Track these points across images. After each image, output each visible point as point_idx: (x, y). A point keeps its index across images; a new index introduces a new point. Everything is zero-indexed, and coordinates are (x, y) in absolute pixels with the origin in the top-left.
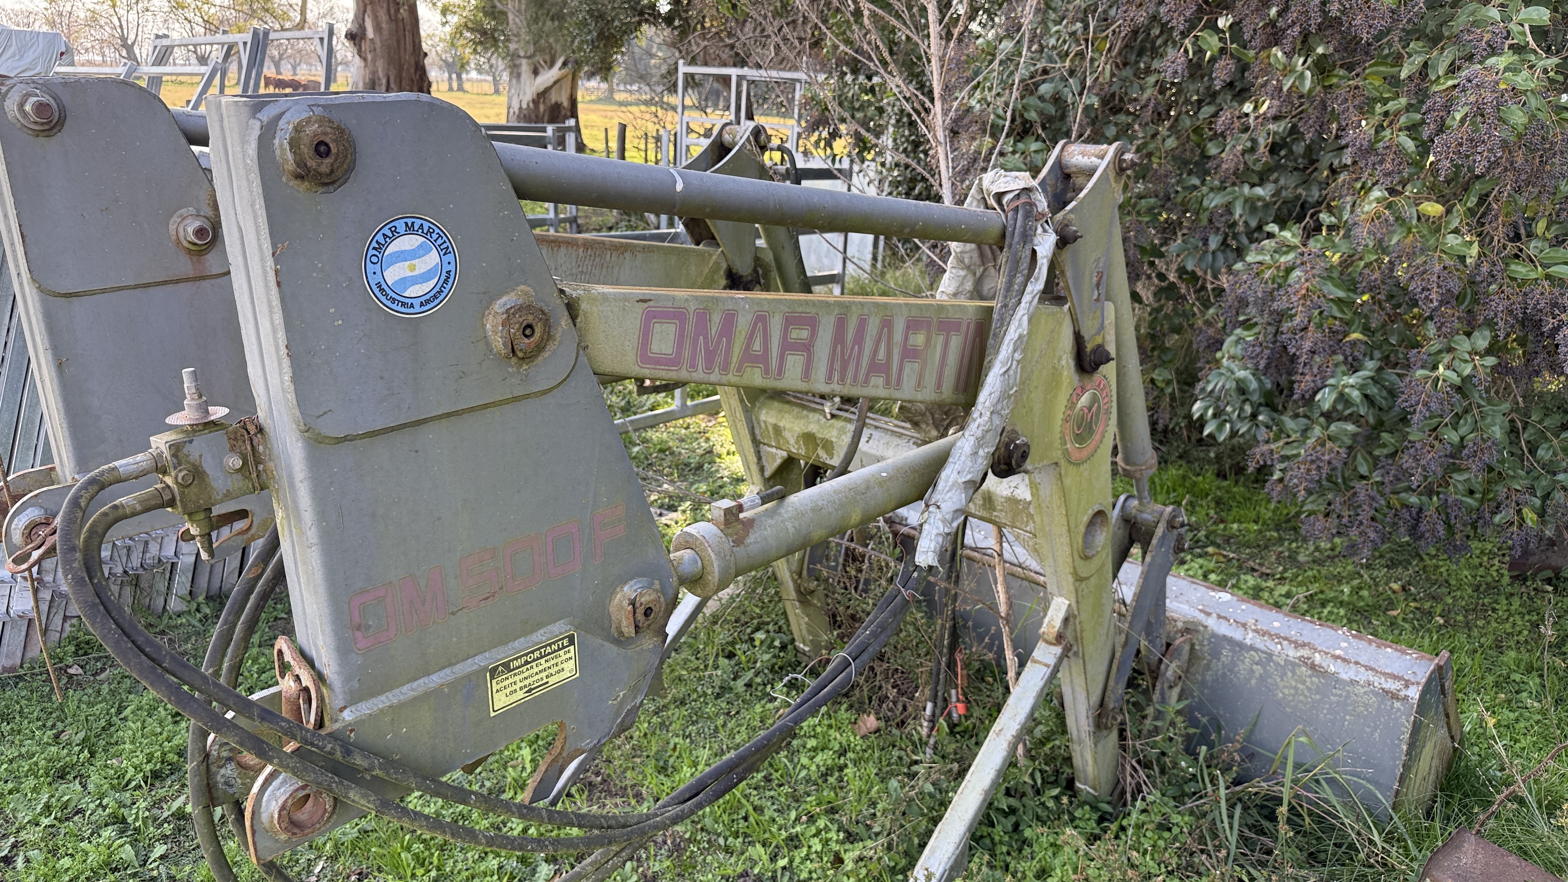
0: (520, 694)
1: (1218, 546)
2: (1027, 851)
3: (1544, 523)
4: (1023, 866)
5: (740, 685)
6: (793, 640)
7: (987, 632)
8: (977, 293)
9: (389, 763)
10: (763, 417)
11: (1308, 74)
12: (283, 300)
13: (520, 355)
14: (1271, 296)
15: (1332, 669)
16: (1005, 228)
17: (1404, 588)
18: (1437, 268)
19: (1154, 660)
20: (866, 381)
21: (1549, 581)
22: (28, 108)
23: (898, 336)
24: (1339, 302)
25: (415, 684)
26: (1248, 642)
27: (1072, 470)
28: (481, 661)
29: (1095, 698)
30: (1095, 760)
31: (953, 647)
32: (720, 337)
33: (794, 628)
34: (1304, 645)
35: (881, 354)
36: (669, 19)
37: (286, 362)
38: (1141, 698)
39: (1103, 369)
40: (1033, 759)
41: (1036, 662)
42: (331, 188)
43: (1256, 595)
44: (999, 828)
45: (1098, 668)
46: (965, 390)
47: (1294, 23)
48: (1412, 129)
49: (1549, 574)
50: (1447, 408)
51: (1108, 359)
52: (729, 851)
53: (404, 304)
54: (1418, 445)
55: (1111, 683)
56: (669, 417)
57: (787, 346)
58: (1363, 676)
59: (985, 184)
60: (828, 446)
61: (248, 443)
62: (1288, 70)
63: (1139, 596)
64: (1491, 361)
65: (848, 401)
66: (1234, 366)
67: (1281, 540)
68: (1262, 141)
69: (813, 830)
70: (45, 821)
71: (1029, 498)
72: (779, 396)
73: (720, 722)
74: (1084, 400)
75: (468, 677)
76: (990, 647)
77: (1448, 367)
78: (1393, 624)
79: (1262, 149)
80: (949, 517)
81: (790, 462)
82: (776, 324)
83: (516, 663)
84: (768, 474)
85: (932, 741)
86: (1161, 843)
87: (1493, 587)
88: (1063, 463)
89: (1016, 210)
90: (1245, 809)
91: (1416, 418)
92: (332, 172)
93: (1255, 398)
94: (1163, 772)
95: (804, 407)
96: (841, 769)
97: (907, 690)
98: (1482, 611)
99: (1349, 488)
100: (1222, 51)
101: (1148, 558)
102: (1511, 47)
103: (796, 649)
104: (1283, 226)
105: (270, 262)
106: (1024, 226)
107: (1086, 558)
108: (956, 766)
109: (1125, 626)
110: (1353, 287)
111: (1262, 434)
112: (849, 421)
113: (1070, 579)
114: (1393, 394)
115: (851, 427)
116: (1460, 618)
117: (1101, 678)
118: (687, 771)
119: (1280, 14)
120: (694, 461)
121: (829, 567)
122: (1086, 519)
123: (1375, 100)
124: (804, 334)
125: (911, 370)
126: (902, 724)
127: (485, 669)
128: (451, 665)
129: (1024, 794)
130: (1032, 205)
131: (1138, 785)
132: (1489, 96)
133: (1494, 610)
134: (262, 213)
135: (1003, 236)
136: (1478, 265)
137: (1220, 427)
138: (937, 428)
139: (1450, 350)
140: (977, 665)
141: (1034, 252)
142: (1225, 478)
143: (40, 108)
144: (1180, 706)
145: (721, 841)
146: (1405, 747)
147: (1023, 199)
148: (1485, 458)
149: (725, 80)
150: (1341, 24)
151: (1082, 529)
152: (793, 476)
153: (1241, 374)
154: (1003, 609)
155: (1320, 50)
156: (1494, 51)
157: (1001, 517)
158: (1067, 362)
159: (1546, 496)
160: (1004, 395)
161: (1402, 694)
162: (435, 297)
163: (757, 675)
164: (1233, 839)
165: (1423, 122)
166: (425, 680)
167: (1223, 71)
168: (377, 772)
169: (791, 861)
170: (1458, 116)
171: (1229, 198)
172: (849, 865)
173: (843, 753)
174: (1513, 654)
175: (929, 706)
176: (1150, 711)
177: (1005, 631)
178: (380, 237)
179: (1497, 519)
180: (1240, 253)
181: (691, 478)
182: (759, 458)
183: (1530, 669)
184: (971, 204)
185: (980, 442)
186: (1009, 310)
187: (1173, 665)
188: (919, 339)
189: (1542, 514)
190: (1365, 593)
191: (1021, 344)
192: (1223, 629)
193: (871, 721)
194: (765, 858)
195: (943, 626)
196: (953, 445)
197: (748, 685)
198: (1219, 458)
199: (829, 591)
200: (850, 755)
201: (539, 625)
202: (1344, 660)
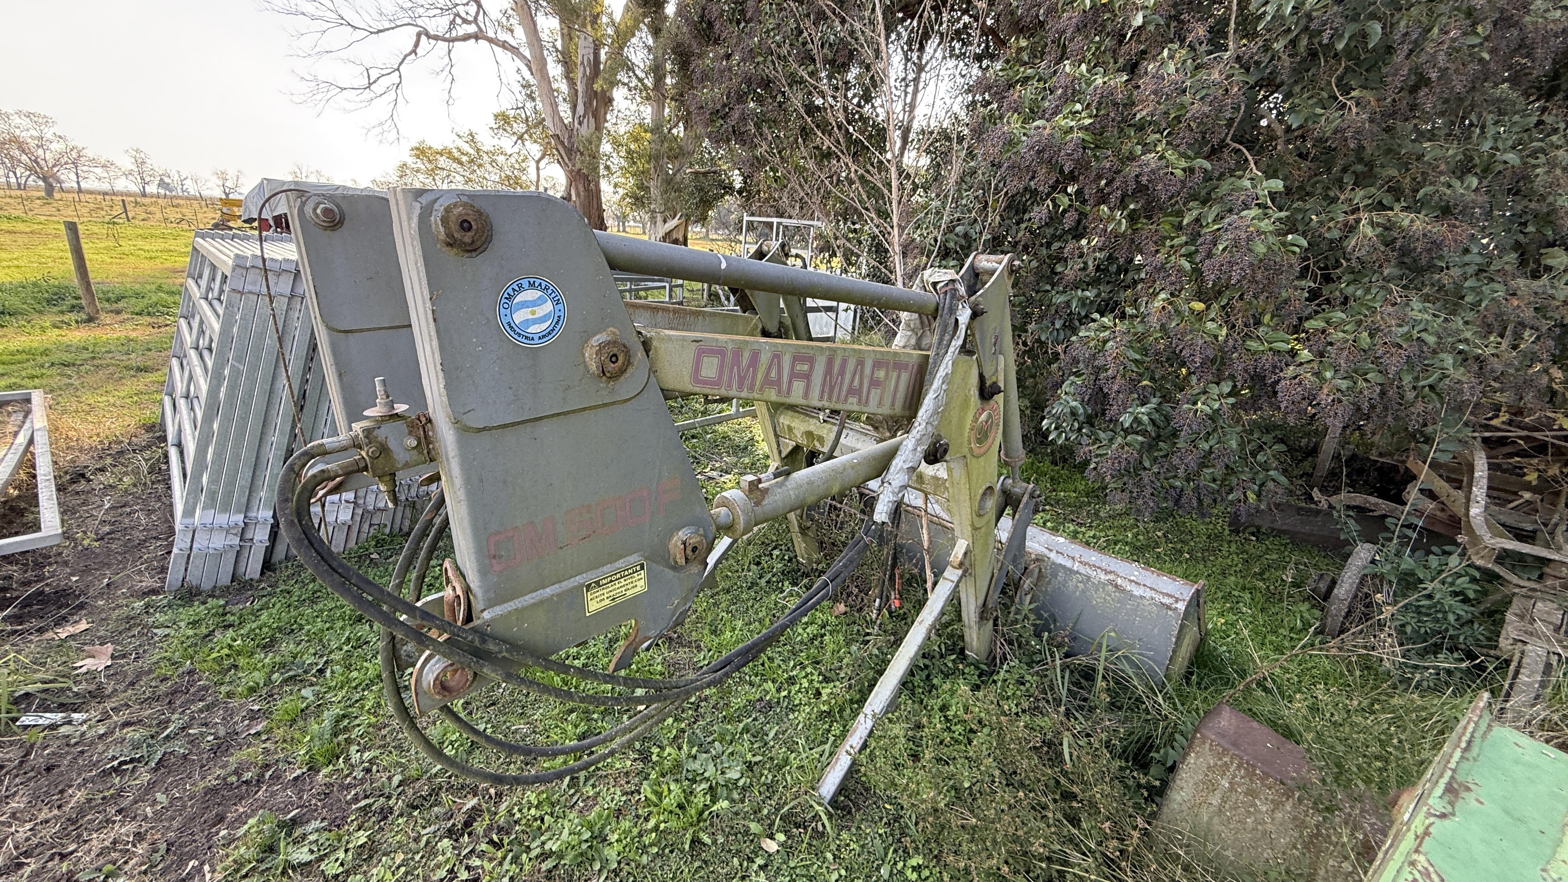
0: (607, 602)
1: (1052, 505)
2: (934, 692)
3: (1260, 501)
4: (932, 702)
5: (763, 582)
6: (796, 556)
7: (915, 556)
8: (918, 346)
9: (514, 646)
10: (781, 421)
11: (1124, 221)
12: (437, 332)
13: (608, 375)
14: (1094, 357)
15: (1129, 588)
16: (938, 304)
17: (1165, 535)
18: (1200, 342)
19: (1017, 577)
20: (846, 400)
21: (1253, 534)
22: (318, 211)
23: (868, 371)
24: (1136, 361)
25: (534, 595)
26: (1075, 568)
27: (974, 460)
28: (579, 579)
29: (981, 601)
30: (978, 638)
31: (894, 566)
32: (748, 368)
33: (797, 549)
34: (1111, 572)
35: (856, 383)
36: (740, 192)
37: (441, 374)
38: (1007, 601)
39: (995, 397)
40: (940, 636)
41: (945, 579)
42: (474, 254)
43: (1074, 536)
44: (917, 677)
45: (983, 584)
46: (910, 408)
47: (1117, 189)
48: (1189, 256)
49: (1254, 529)
50: (1202, 428)
51: (1000, 392)
52: (751, 684)
53: (526, 338)
54: (1183, 451)
55: (991, 592)
56: (729, 418)
57: (793, 375)
58: (1149, 594)
59: (925, 277)
60: (821, 439)
61: (421, 429)
62: (1111, 219)
63: (1011, 539)
64: (1231, 400)
65: (835, 412)
66: (1069, 398)
67: (1089, 503)
68: (1090, 263)
69: (804, 674)
70: (345, 648)
71: (946, 477)
72: (792, 408)
73: (750, 604)
74: (984, 417)
75: (571, 590)
76: (916, 566)
77: (1203, 404)
78: (1158, 557)
79: (1091, 268)
80: (896, 490)
81: (797, 449)
82: (787, 361)
83: (604, 582)
84: (783, 455)
85: (878, 622)
86: (1018, 693)
87: (1218, 537)
88: (969, 456)
89: (946, 293)
90: (1072, 672)
91: (1183, 433)
92: (473, 242)
93: (1081, 418)
94: (1020, 646)
95: (807, 415)
96: (822, 636)
97: (864, 591)
98: (1214, 551)
99: (1137, 475)
100: (1070, 206)
101: (1017, 516)
102: (1257, 205)
103: (797, 561)
104: (1102, 316)
105: (429, 304)
106: (951, 303)
107: (980, 516)
108: (892, 638)
109: (1001, 558)
110: (1145, 352)
111: (1085, 440)
112: (835, 424)
113: (970, 529)
114: (1168, 419)
115: (835, 429)
116: (1199, 555)
117: (985, 589)
118: (728, 634)
119: (1106, 185)
120: (742, 445)
121: (819, 513)
122: (981, 491)
123: (1166, 238)
124: (806, 367)
125: (875, 393)
126: (860, 610)
127: (582, 585)
128: (560, 582)
129: (933, 657)
130: (956, 290)
131: (1004, 654)
132: (1244, 236)
133: (1220, 550)
134: (422, 269)
135: (937, 309)
136: (1226, 341)
137: (1059, 435)
138: (890, 431)
139: (1205, 392)
140: (907, 576)
141: (957, 320)
142: (1056, 465)
143: (326, 211)
144: (1032, 606)
145: (747, 678)
146: (1174, 640)
147: (950, 286)
148: (1226, 460)
149: (770, 225)
150: (1148, 189)
151: (979, 497)
152: (799, 457)
153: (1074, 404)
154: (926, 545)
155: (1132, 207)
156: (1247, 207)
157: (928, 488)
158: (974, 392)
159: (1262, 484)
160: (935, 412)
161: (1173, 606)
162: (549, 333)
163: (773, 576)
164: (1064, 693)
165: (1197, 251)
166: (541, 591)
167: (1069, 221)
168: (505, 654)
169: (789, 692)
170: (1221, 248)
171: (1069, 298)
172: (824, 697)
173: (823, 627)
174: (1233, 578)
175: (878, 600)
176: (1013, 609)
177: (927, 558)
178: (510, 291)
179: (1230, 497)
180: (1074, 331)
181: (740, 455)
182: (779, 445)
183: (1244, 589)
184: (916, 289)
185: (919, 442)
186: (939, 357)
187: (1028, 582)
188: (881, 374)
189: (1259, 495)
190: (1141, 537)
191: (946, 379)
192: (1060, 560)
193: (842, 608)
194: (774, 690)
195: (888, 553)
196: (901, 443)
197: (768, 582)
198: (1053, 452)
199: (819, 527)
200: (828, 628)
201: (621, 557)
202: (1136, 583)
